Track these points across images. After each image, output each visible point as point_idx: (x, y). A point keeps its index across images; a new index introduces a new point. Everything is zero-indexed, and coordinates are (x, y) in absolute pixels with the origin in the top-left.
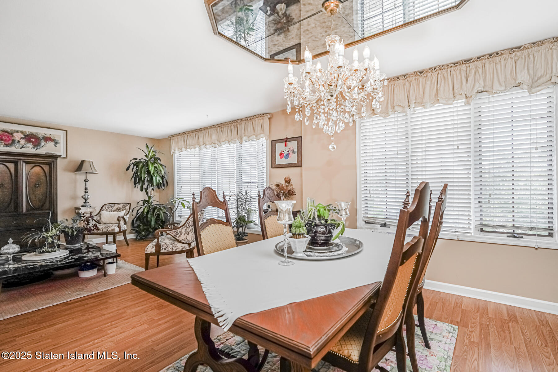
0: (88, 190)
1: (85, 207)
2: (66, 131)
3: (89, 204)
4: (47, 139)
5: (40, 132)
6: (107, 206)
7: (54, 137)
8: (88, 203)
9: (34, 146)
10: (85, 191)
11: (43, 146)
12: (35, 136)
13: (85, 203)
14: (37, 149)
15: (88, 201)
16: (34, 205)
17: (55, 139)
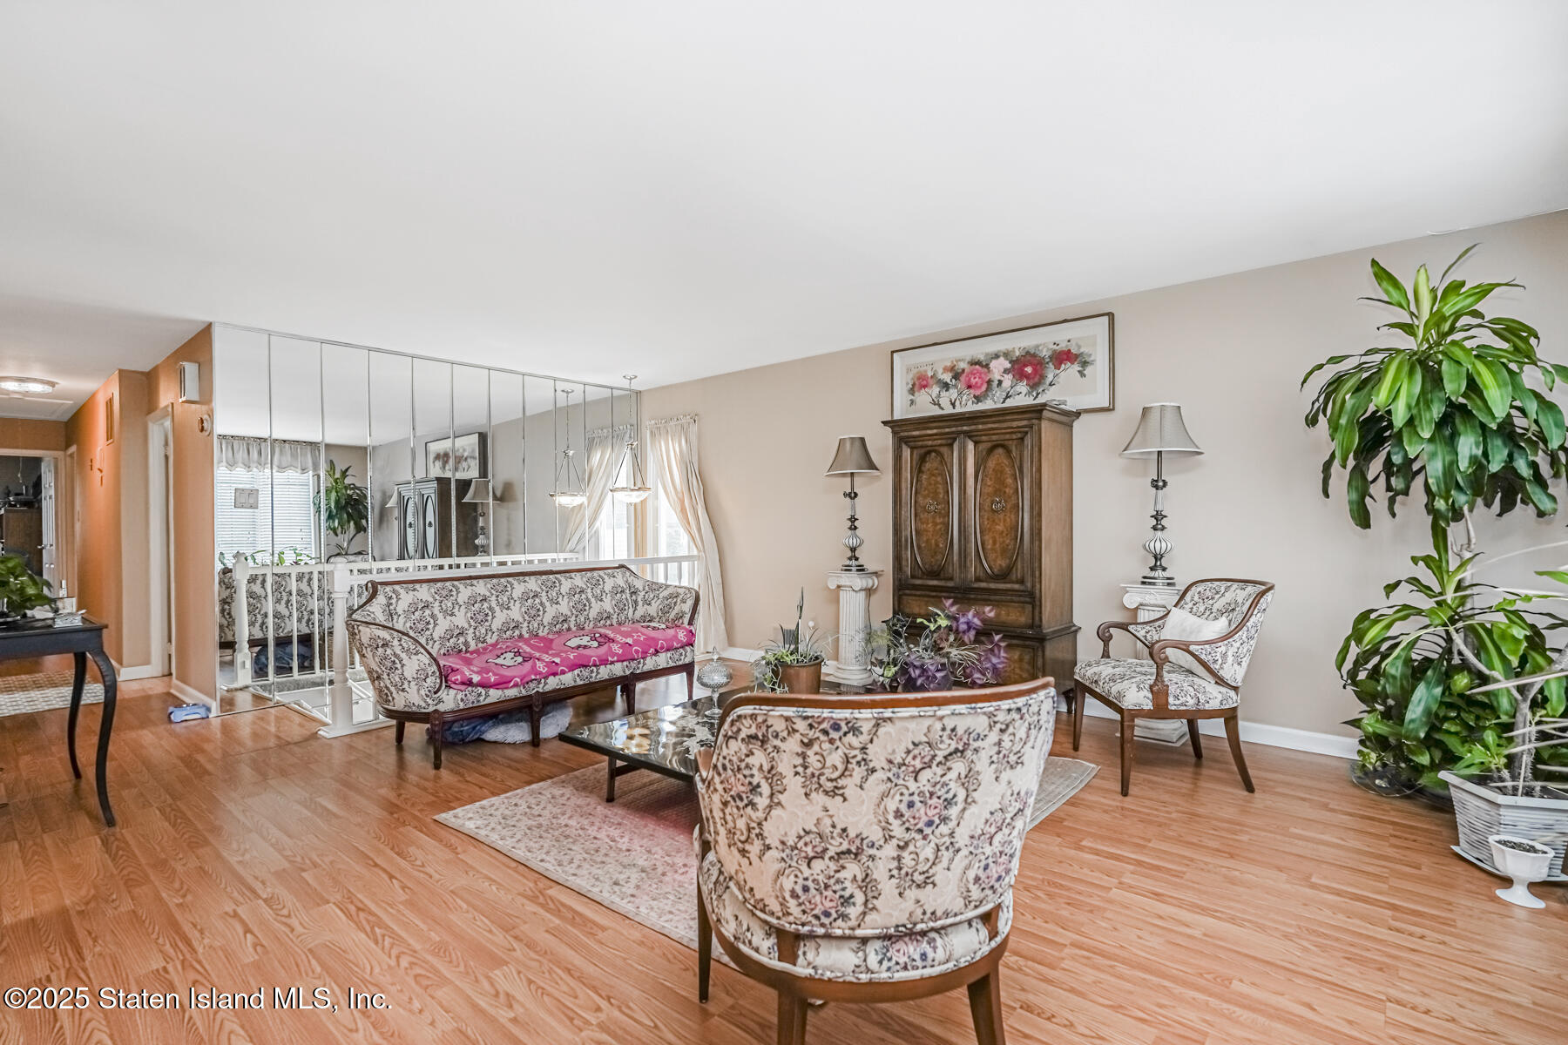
0: (1164, 522)
1: (1154, 584)
2: (1111, 316)
3: (1166, 574)
4: (1063, 357)
5: (1043, 341)
6: (1200, 588)
7: (1079, 347)
8: (1164, 569)
9: (1031, 387)
10: (1154, 522)
11: (1050, 385)
12: (1034, 355)
13: (1152, 569)
14: (1038, 394)
15: (1164, 562)
16: (992, 563)
17: (1082, 350)
